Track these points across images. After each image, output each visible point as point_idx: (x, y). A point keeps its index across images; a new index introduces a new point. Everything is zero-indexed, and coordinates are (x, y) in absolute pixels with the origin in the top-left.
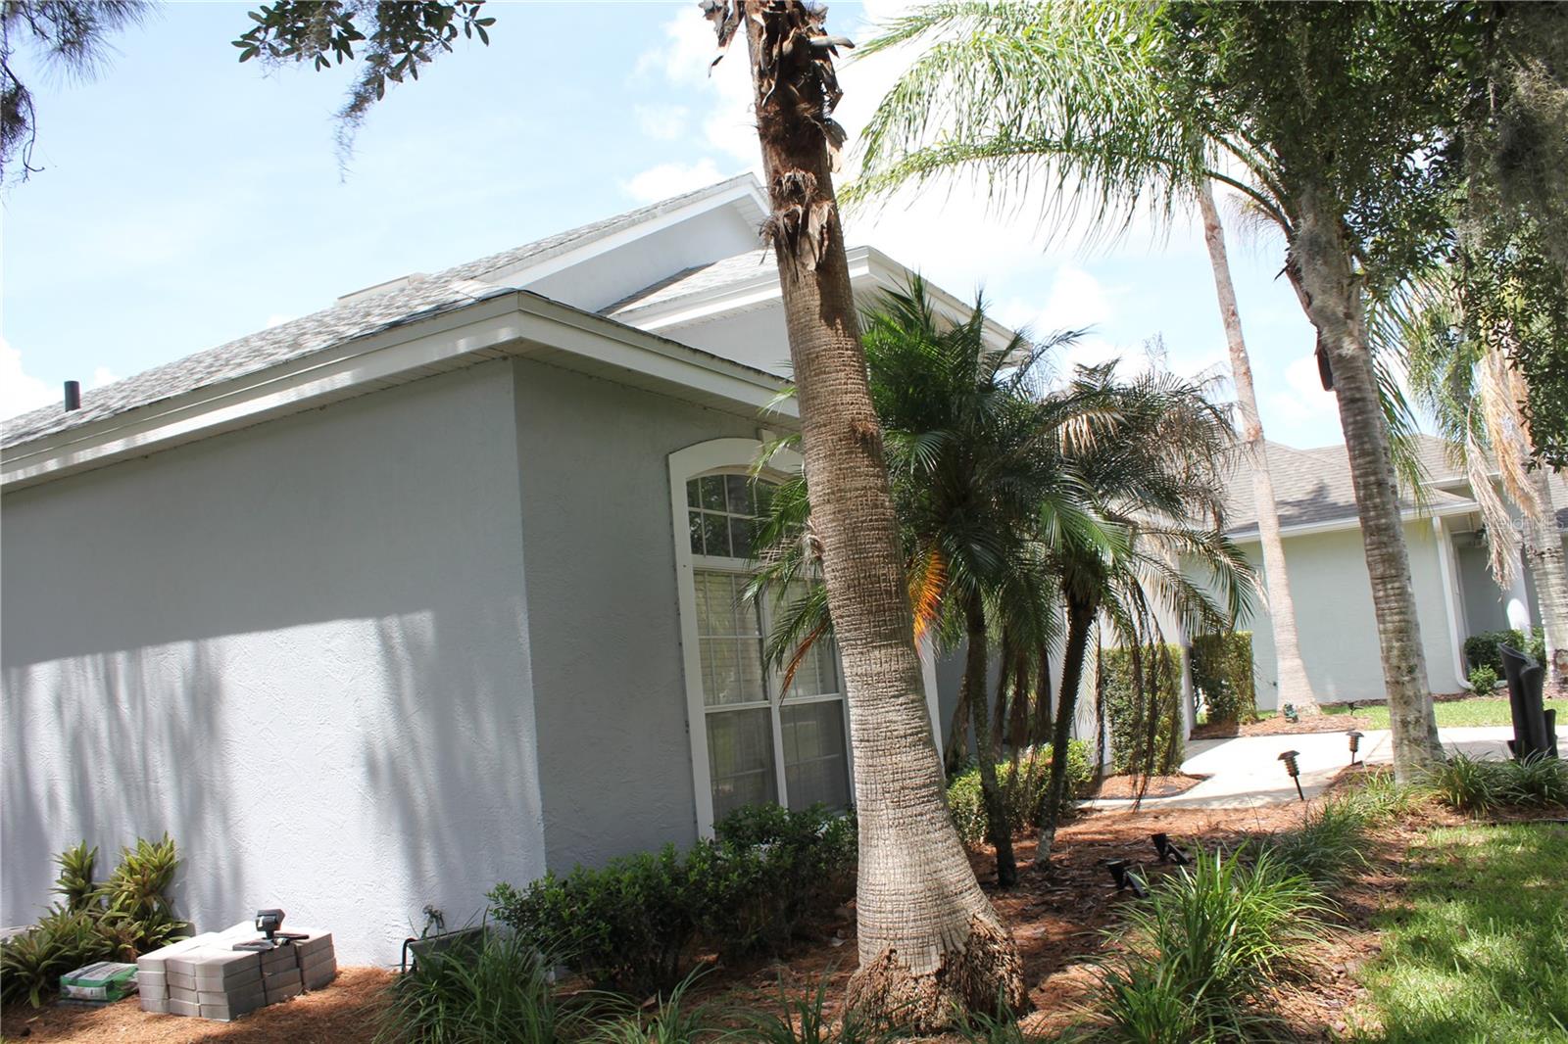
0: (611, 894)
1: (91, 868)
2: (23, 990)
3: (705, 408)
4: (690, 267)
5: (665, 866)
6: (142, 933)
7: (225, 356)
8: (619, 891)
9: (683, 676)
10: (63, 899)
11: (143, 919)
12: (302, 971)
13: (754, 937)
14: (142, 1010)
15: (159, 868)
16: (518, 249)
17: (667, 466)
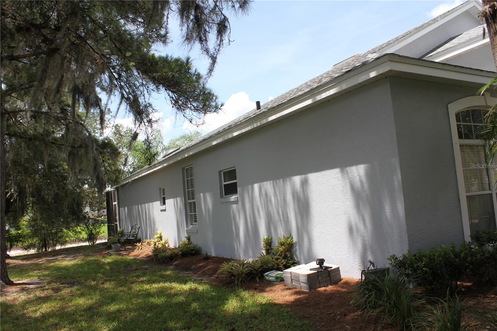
0: (431, 260)
1: (271, 243)
2: (255, 276)
3: (461, 87)
4: (452, 37)
5: (451, 251)
6: (285, 263)
7: (300, 88)
8: (434, 259)
9: (457, 183)
10: (264, 252)
11: (285, 259)
12: (330, 278)
13: (487, 278)
14: (285, 286)
15: (289, 244)
16: (389, 41)
17: (447, 109)
